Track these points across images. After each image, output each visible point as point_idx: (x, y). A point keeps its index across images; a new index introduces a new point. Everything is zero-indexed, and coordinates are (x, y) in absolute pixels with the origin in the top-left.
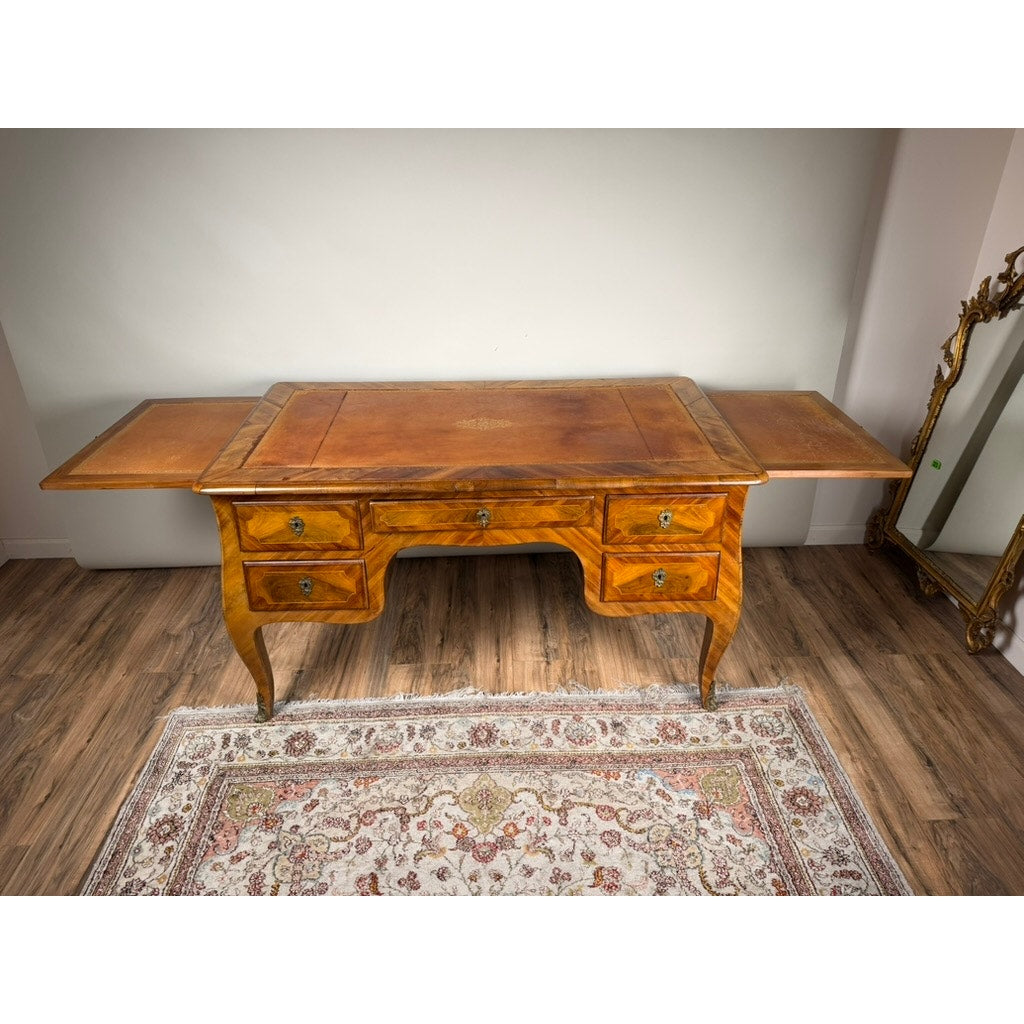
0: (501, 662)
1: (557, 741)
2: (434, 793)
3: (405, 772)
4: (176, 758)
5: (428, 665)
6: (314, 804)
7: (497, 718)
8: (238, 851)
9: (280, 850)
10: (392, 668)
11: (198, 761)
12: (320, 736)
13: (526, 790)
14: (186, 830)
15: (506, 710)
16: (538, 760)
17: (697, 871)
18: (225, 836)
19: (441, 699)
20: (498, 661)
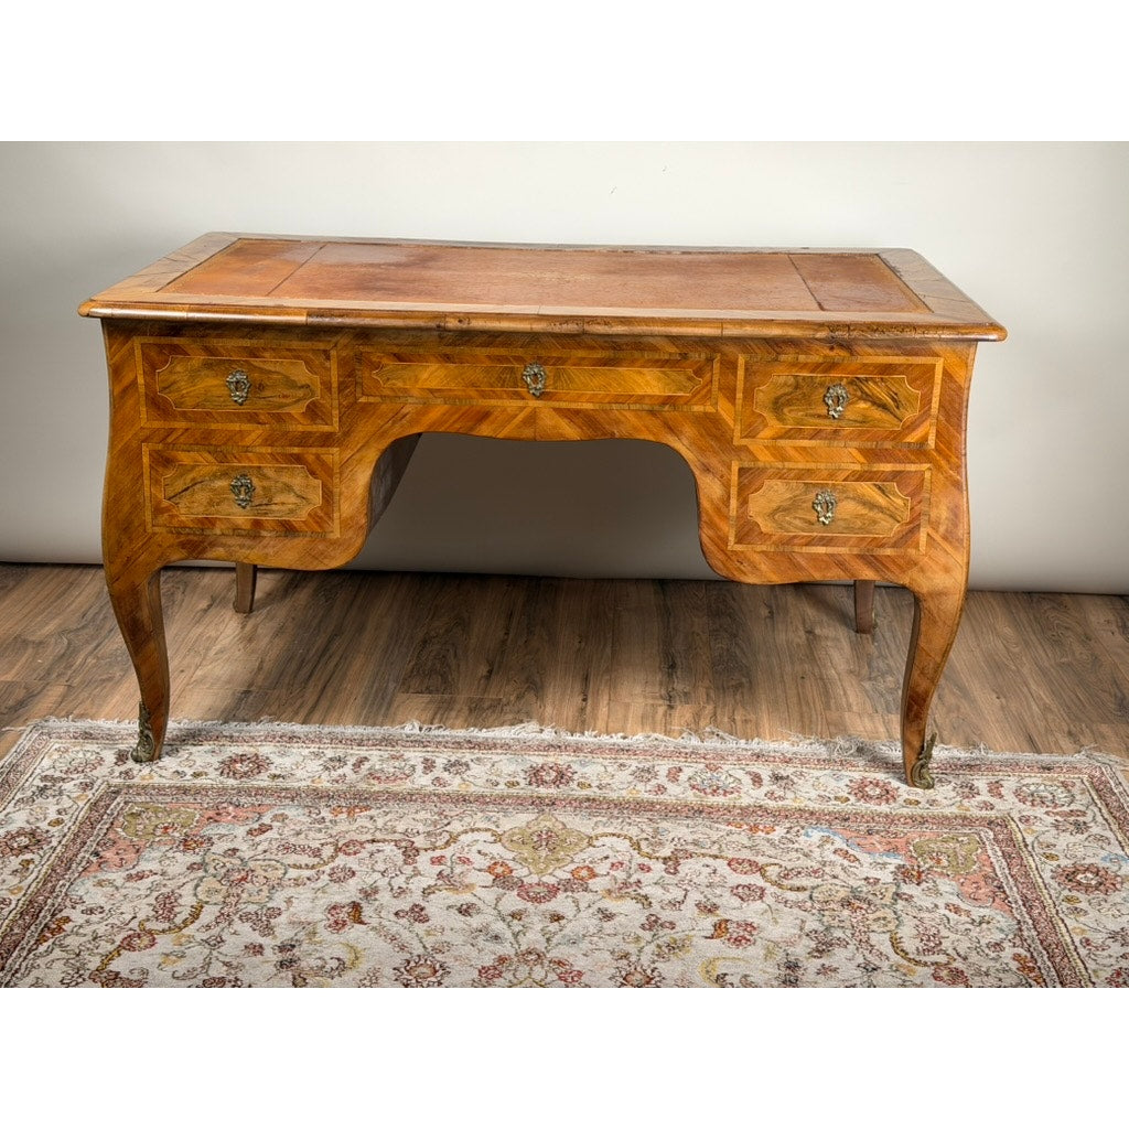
0: (589, 701)
1: (673, 789)
2: (461, 829)
3: (416, 806)
4: (38, 771)
5: (462, 697)
6: (263, 829)
7: (574, 759)
8: (138, 869)
9: (206, 871)
10: (401, 697)
11: (75, 776)
12: (277, 760)
13: (614, 835)
14: (54, 843)
15: (591, 752)
16: (639, 807)
17: (888, 935)
18: (117, 854)
19: (483, 734)
20: (585, 700)
